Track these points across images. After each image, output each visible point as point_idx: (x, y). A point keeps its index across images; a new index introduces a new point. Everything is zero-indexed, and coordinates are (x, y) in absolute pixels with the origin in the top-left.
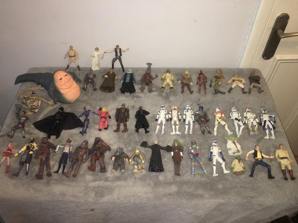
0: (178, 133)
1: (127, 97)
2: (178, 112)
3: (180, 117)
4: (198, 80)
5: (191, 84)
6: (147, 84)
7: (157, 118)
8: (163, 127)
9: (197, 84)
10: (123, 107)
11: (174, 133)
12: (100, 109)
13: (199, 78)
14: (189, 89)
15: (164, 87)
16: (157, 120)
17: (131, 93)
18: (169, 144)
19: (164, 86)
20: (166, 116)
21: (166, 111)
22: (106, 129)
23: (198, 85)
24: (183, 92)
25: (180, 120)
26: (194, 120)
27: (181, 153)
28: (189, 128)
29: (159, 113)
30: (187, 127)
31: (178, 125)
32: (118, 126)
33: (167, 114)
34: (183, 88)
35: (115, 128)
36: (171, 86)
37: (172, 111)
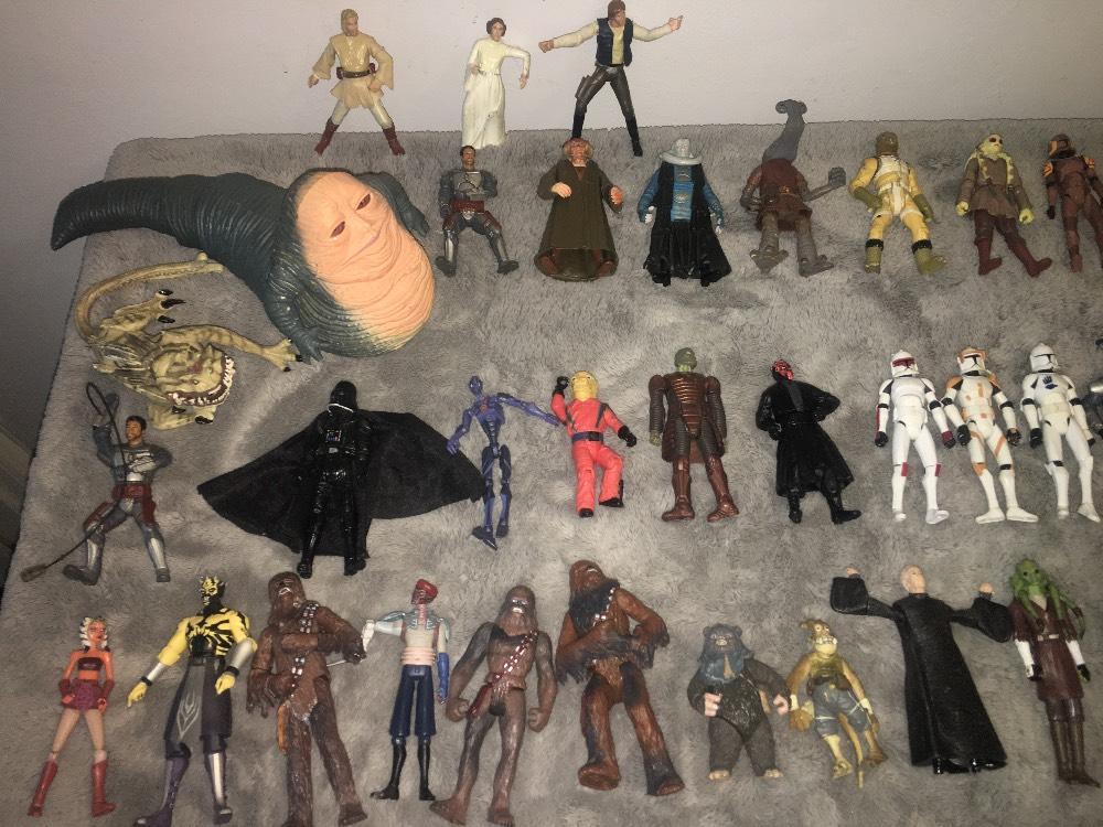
0: (1016, 513)
1: (686, 301)
2: (996, 390)
3: (1008, 414)
4: (1053, 192)
5: (1026, 215)
6: (785, 226)
7: (883, 428)
8: (930, 482)
9: (1051, 213)
10: (683, 368)
11: (995, 514)
12: (561, 386)
13: (1053, 182)
14: (1017, 245)
15: (879, 243)
16: (883, 440)
17: (705, 283)
18: (987, 589)
19: (876, 235)
20: (930, 415)
21: (930, 386)
22: (615, 503)
23: (1057, 221)
24: (987, 265)
25: (1011, 437)
26: (1090, 436)
27: (1074, 647)
28: (1075, 484)
29: (885, 399)
30: (1061, 478)
31: (1007, 467)
32: (681, 485)
33: (934, 405)
34: (982, 243)
35: (666, 500)
36: (921, 235)
37: (963, 386)
